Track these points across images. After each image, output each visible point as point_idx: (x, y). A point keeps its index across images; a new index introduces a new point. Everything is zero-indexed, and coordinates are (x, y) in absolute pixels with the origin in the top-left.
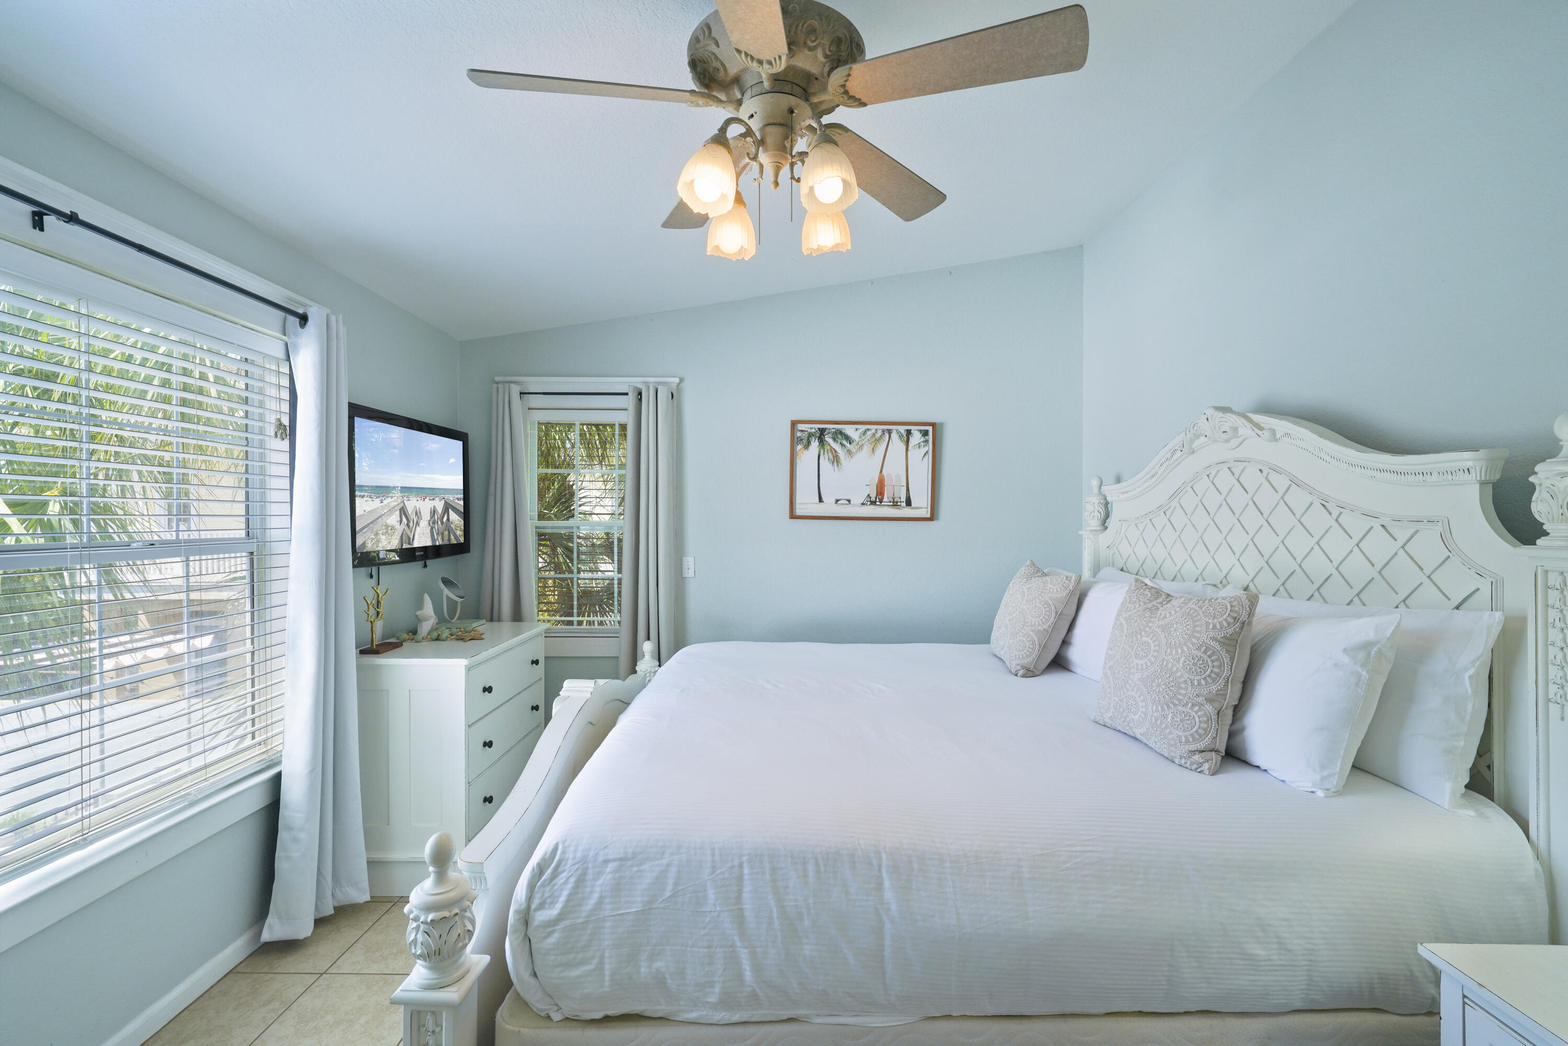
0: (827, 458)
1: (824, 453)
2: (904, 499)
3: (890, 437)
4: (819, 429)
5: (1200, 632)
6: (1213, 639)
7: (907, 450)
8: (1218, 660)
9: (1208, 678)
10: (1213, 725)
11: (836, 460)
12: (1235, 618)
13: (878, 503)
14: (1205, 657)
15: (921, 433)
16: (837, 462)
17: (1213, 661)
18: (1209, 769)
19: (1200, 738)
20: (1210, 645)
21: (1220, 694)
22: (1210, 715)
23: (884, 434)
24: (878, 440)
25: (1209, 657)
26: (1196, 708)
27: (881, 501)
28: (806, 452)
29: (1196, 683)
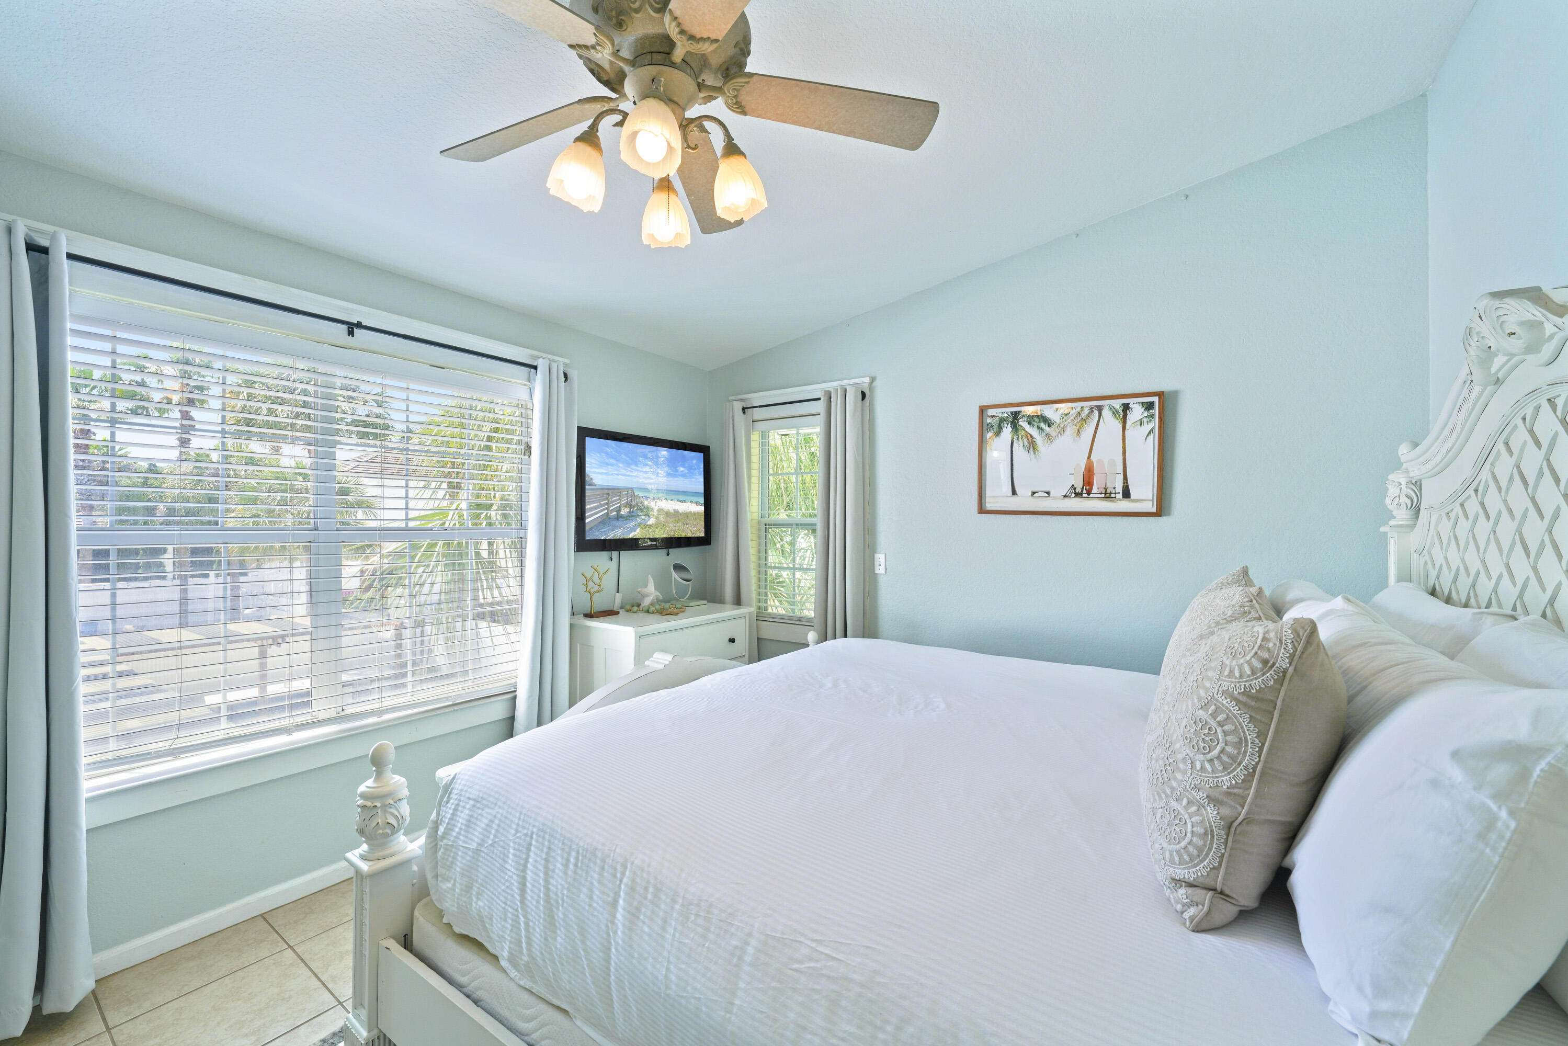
0: (1022, 445)
1: (1018, 440)
2: (1119, 489)
3: (1100, 414)
4: (1012, 413)
5: (1210, 679)
6: (1226, 693)
7: (1124, 428)
8: (1235, 731)
9: (1216, 762)
10: (1215, 846)
11: (1032, 445)
12: (1265, 662)
13: (1085, 495)
14: (1213, 724)
15: (1143, 406)
16: (1034, 448)
17: (1226, 733)
18: (1192, 919)
19: (1191, 861)
20: (1223, 705)
21: (1235, 794)
22: (1211, 826)
23: (1092, 411)
24: (1084, 420)
25: (1220, 724)
26: (1194, 809)
27: (1089, 493)
28: (997, 440)
29: (1198, 766)
